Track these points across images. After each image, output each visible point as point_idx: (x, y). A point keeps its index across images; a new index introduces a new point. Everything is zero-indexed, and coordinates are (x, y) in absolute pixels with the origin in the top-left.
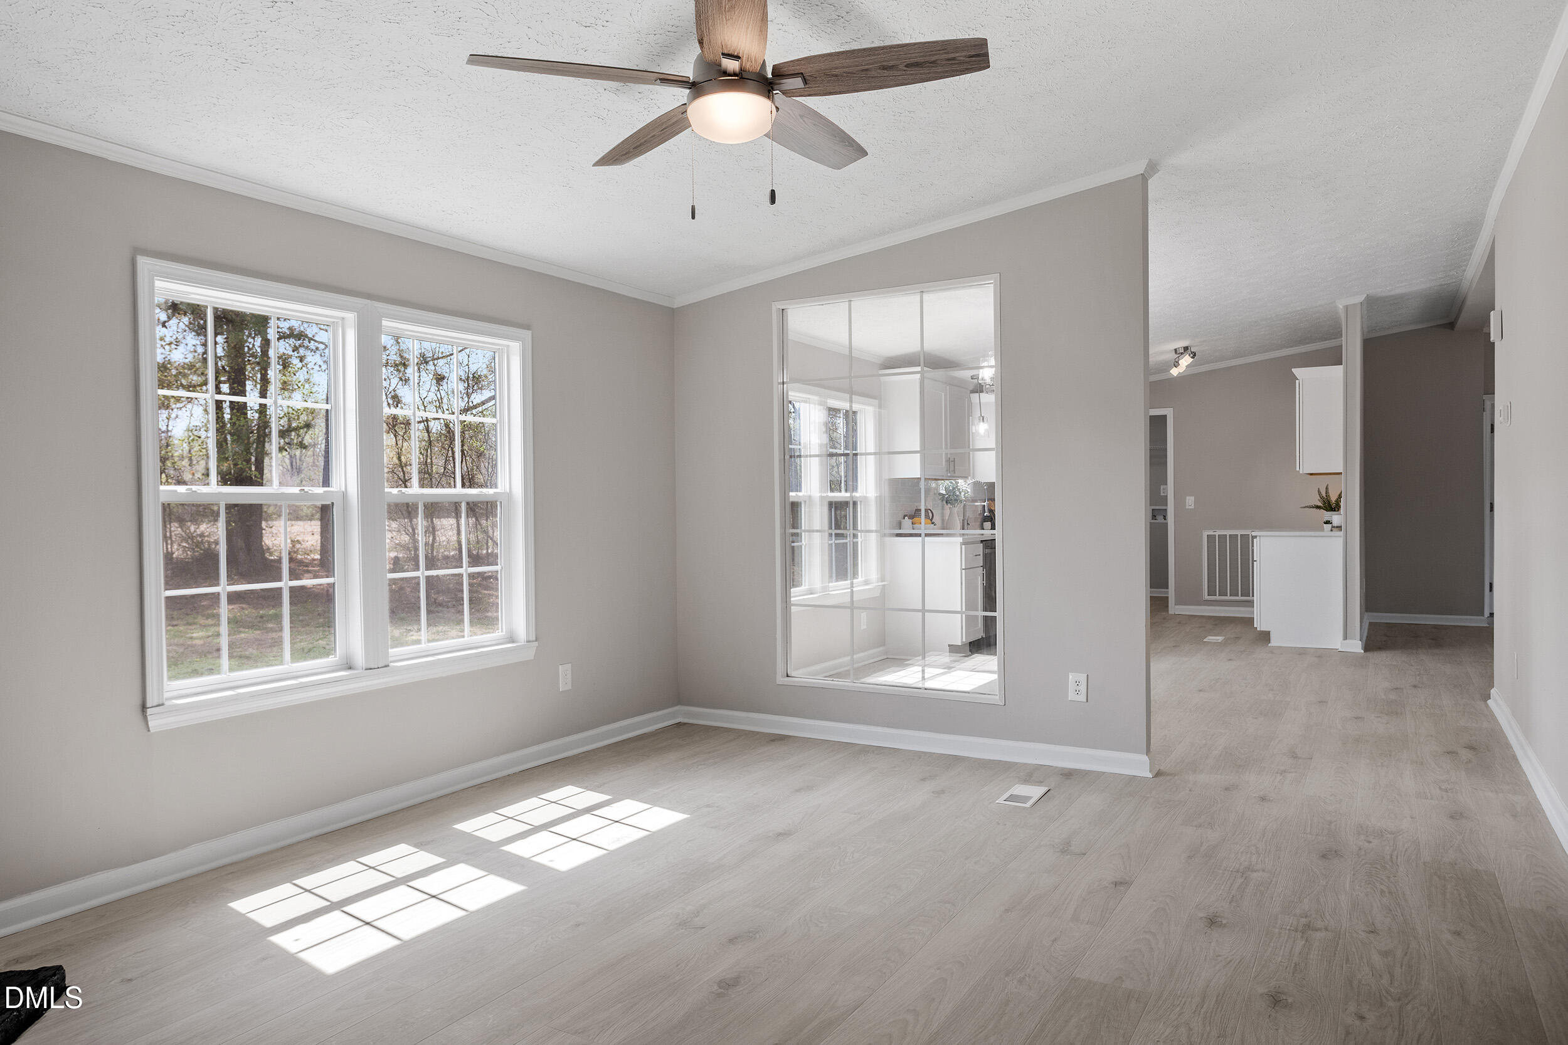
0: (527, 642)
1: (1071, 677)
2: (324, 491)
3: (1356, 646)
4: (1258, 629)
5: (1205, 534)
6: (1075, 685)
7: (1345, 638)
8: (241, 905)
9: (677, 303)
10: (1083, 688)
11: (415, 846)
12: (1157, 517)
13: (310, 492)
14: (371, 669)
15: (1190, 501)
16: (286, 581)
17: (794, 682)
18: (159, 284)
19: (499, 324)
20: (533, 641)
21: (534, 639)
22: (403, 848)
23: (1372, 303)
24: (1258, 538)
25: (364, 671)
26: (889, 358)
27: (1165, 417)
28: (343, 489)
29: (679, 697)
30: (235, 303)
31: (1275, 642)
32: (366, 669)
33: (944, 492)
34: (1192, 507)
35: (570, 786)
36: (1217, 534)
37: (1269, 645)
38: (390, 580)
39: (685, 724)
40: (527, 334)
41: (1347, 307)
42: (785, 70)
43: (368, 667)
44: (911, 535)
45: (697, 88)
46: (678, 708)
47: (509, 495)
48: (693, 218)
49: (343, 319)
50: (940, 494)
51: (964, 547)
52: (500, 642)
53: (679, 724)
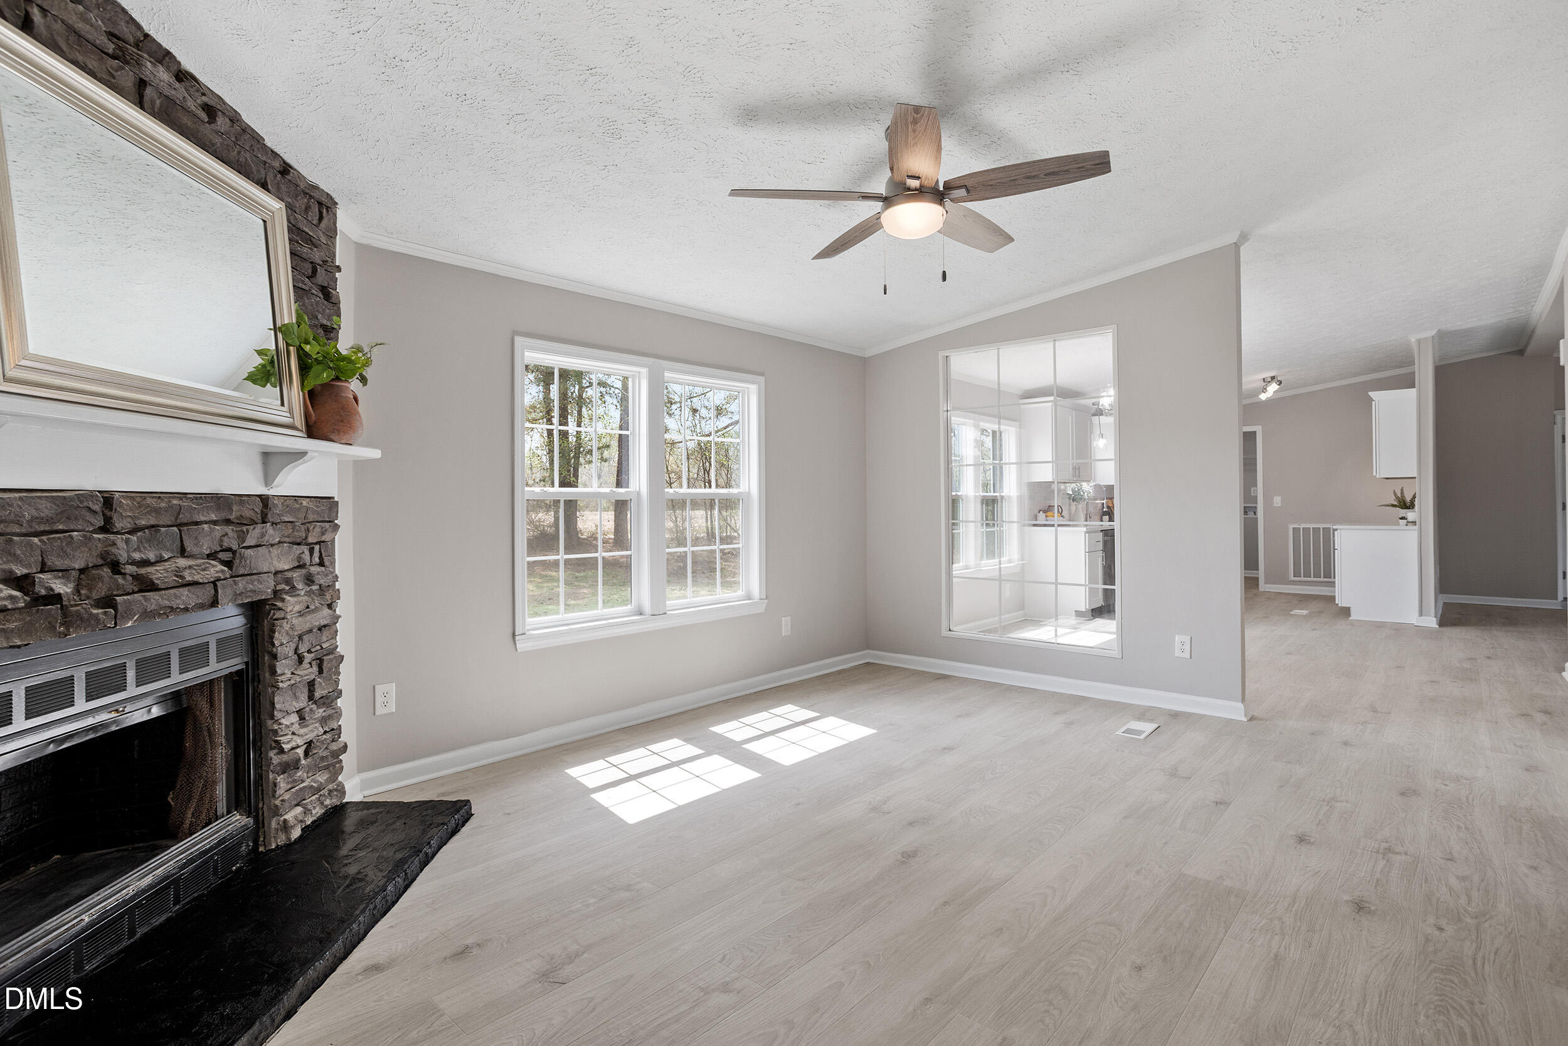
0: (760, 600)
1: (1178, 638)
2: (620, 491)
3: (1431, 622)
4: (1340, 605)
5: (1291, 527)
6: (1180, 645)
7: (1421, 615)
8: (574, 772)
9: (868, 354)
10: (1187, 647)
11: (684, 740)
12: (1248, 513)
13: (617, 491)
14: (655, 615)
15: (1277, 501)
16: (602, 553)
17: (955, 635)
18: (527, 354)
20: (763, 600)
21: (765, 598)
22: (675, 742)
23: (1442, 337)
24: (1339, 530)
25: (651, 616)
27: (1255, 432)
28: (638, 490)
29: (868, 642)
30: (573, 365)
31: (1354, 616)
33: (1072, 493)
34: (1280, 505)
35: (790, 705)
36: (1301, 527)
37: (1350, 618)
39: (872, 663)
40: (762, 379)
41: (1419, 341)
42: (953, 184)
43: (653, 614)
44: (1045, 525)
45: (888, 201)
46: (867, 651)
47: (749, 494)
48: (885, 293)
49: (639, 372)
50: (1068, 494)
51: (1087, 534)
52: (741, 599)
53: (868, 664)
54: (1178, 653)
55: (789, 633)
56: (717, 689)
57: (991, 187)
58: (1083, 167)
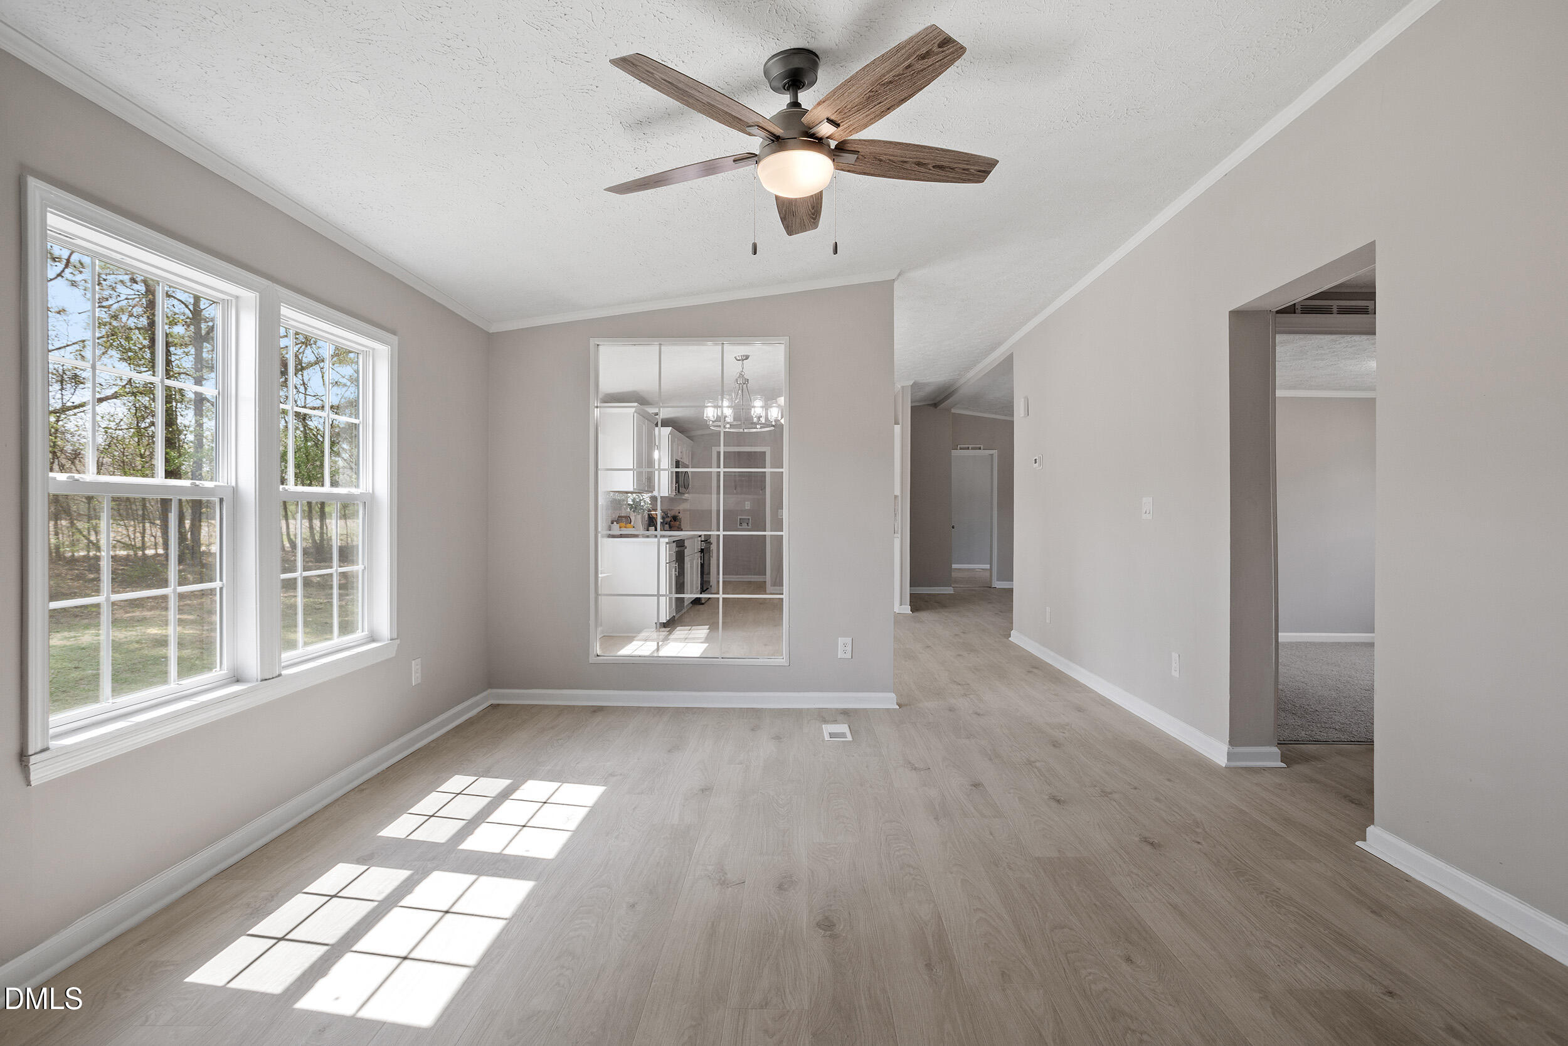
0: (391, 640)
1: (841, 641)
2: (215, 486)
3: (907, 609)
6: (843, 647)
7: (901, 605)
9: (493, 329)
10: (849, 648)
12: (743, 524)
13: (201, 485)
14: (266, 680)
16: (175, 586)
17: (604, 660)
18: (52, 217)
19: (373, 325)
20: (395, 639)
21: (396, 637)
25: (259, 682)
26: (607, 394)
27: (764, 453)
28: (234, 484)
29: (492, 680)
32: (262, 680)
33: (632, 503)
38: (283, 580)
39: (498, 705)
40: (395, 339)
41: (903, 387)
42: (849, 147)
43: (264, 678)
44: (621, 536)
45: (777, 142)
46: (489, 691)
47: (372, 496)
48: (755, 253)
49: (237, 297)
50: (629, 504)
51: (668, 545)
52: (359, 642)
53: (494, 707)
54: (840, 655)
55: (420, 681)
56: (344, 774)
57: (878, 162)
58: (968, 170)
